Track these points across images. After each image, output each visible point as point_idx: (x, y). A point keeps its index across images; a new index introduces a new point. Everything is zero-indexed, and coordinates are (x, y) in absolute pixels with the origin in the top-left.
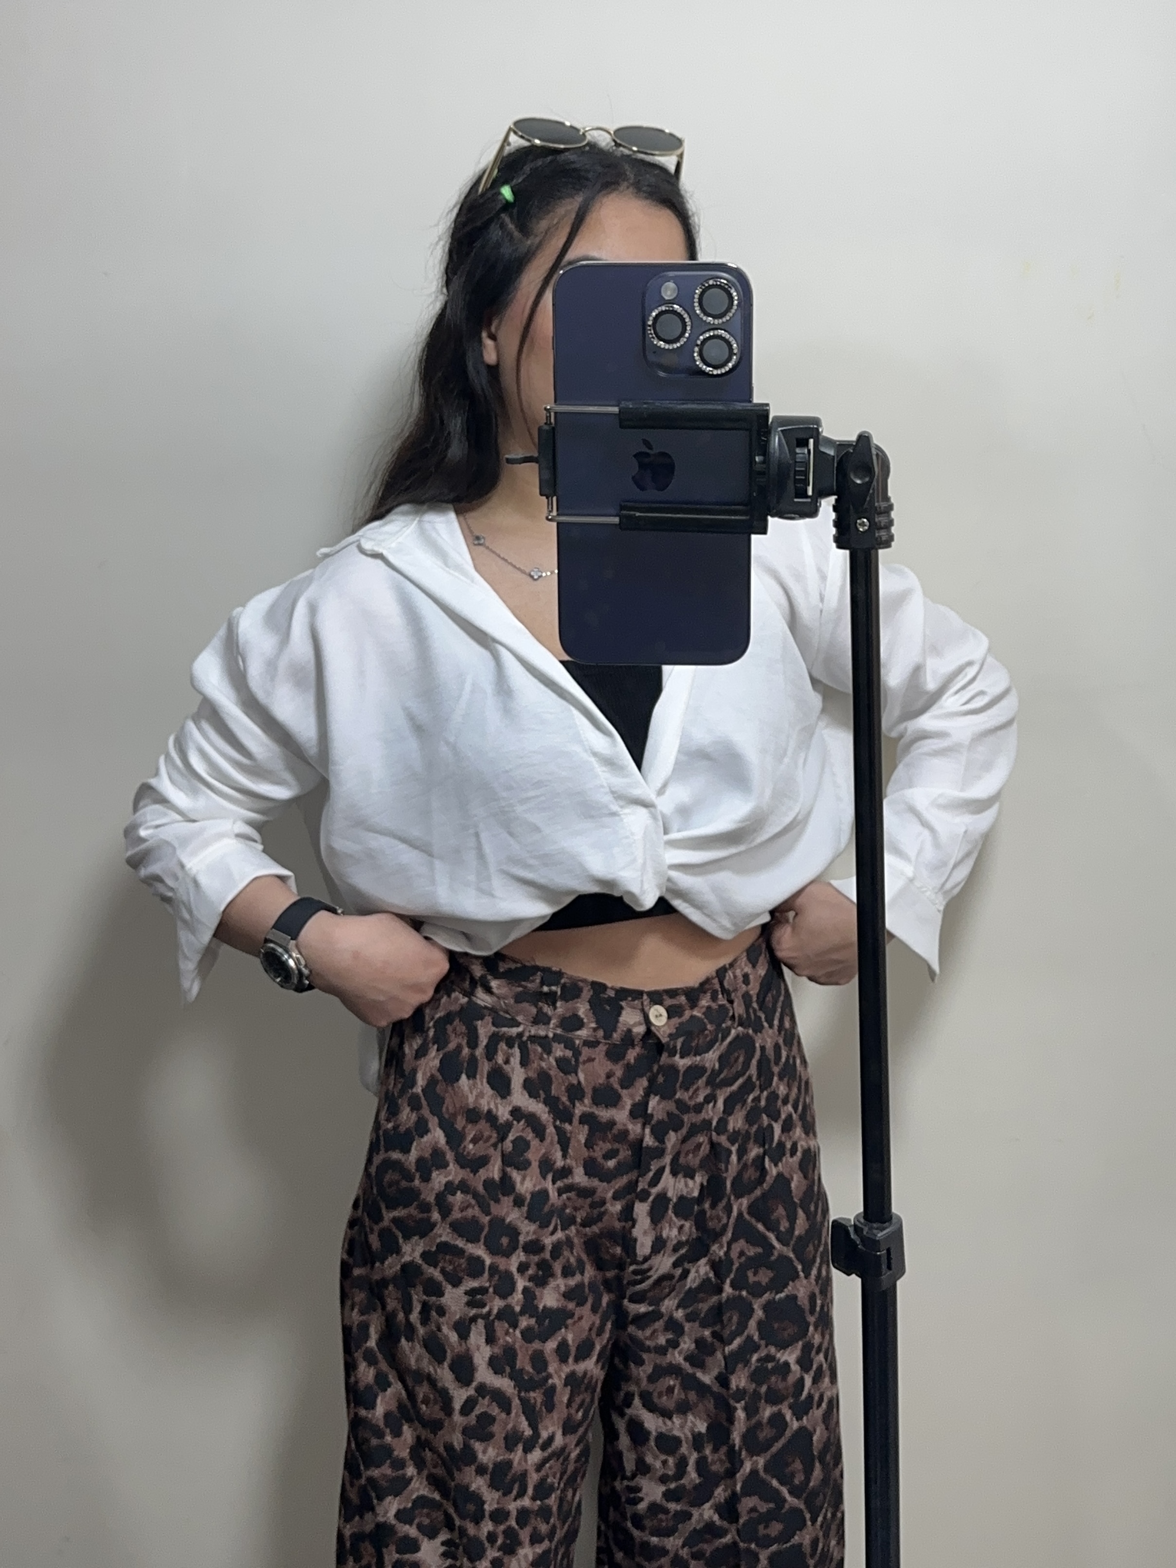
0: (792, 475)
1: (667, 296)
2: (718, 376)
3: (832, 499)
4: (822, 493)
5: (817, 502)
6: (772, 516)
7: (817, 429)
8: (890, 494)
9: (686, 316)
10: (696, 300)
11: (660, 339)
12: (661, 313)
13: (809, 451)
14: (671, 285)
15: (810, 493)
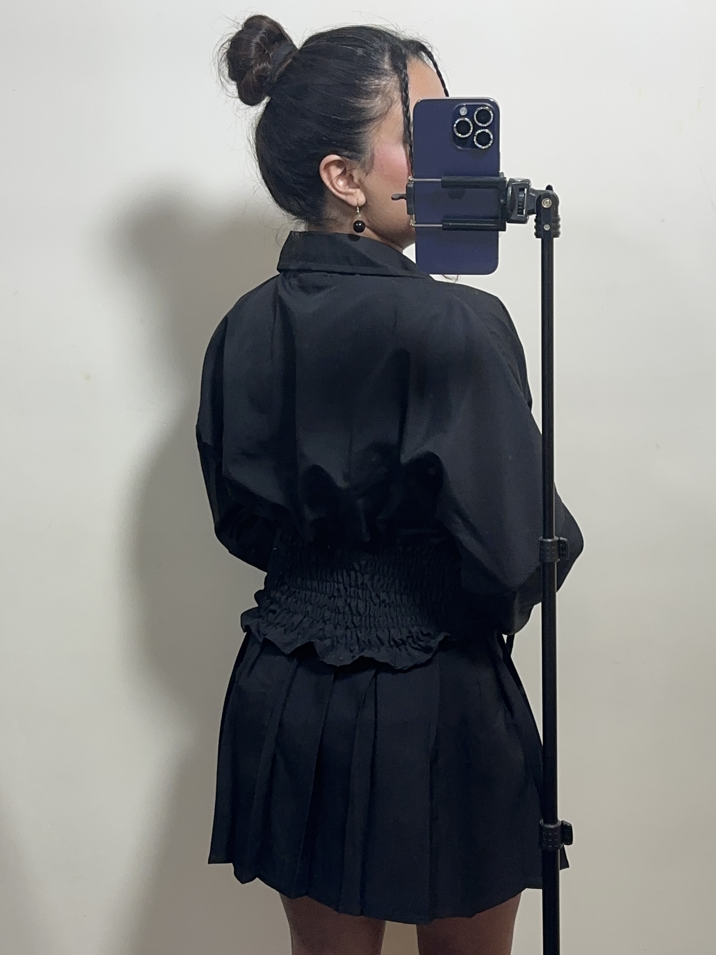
0: (517, 203)
1: (463, 114)
2: (484, 149)
3: (534, 216)
4: (530, 213)
5: (527, 217)
6: (508, 222)
7: (528, 184)
8: (559, 213)
9: (470, 123)
10: (475, 116)
11: (459, 133)
12: (460, 121)
13: (525, 194)
14: (464, 109)
15: (524, 213)
